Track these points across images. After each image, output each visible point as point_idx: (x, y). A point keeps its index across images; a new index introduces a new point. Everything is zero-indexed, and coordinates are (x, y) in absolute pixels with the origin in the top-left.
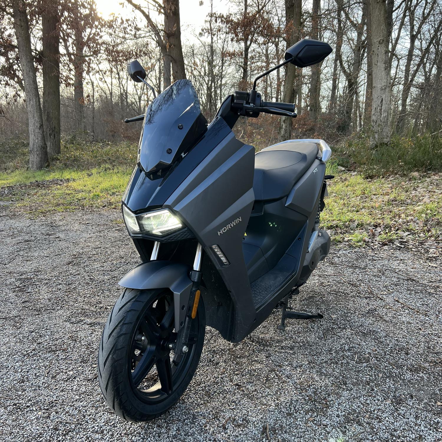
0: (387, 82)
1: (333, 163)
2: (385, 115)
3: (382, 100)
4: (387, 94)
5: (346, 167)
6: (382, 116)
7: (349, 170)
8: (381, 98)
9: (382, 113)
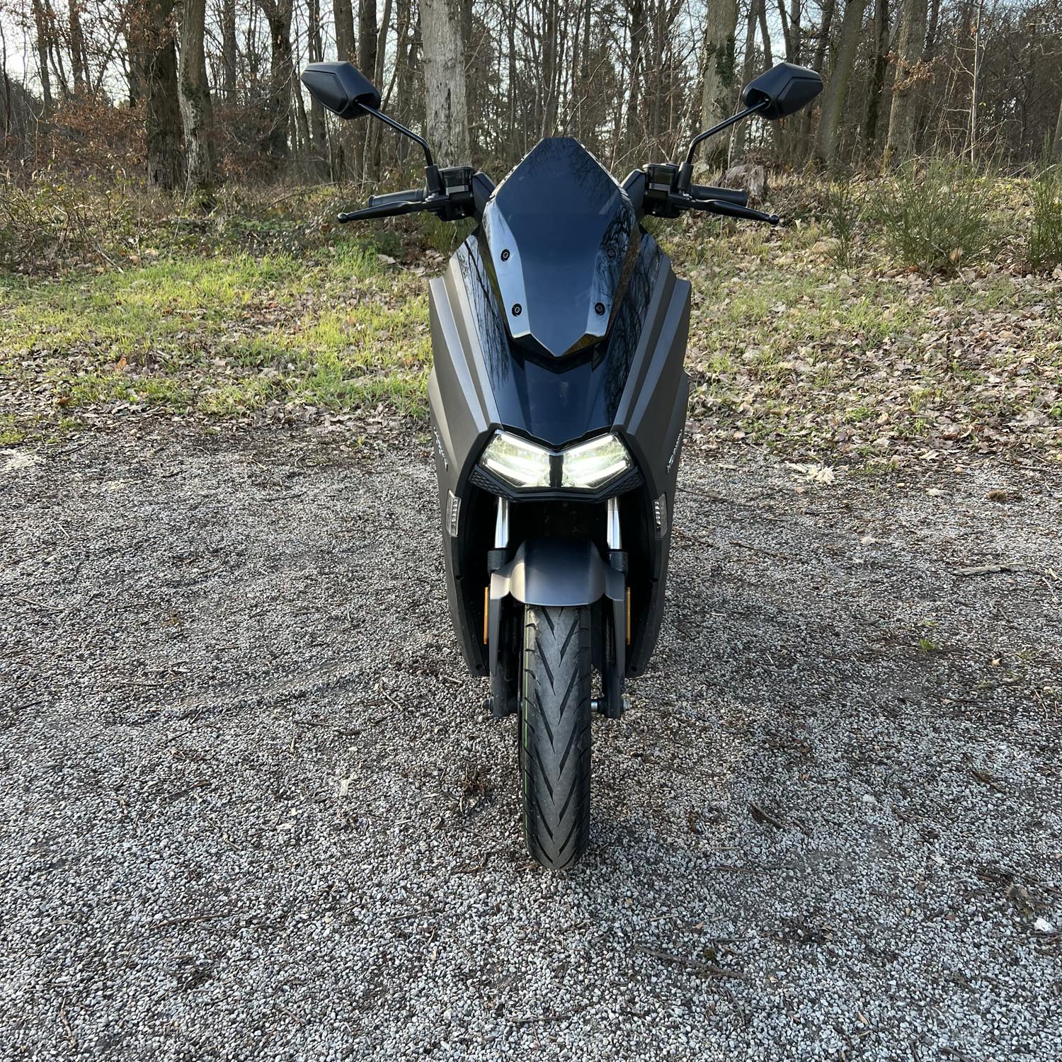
0: (456, 53)
1: (365, 249)
2: (457, 130)
3: (449, 94)
4: (458, 78)
5: (395, 257)
6: (453, 132)
7: (403, 264)
8: (446, 89)
9: (452, 125)
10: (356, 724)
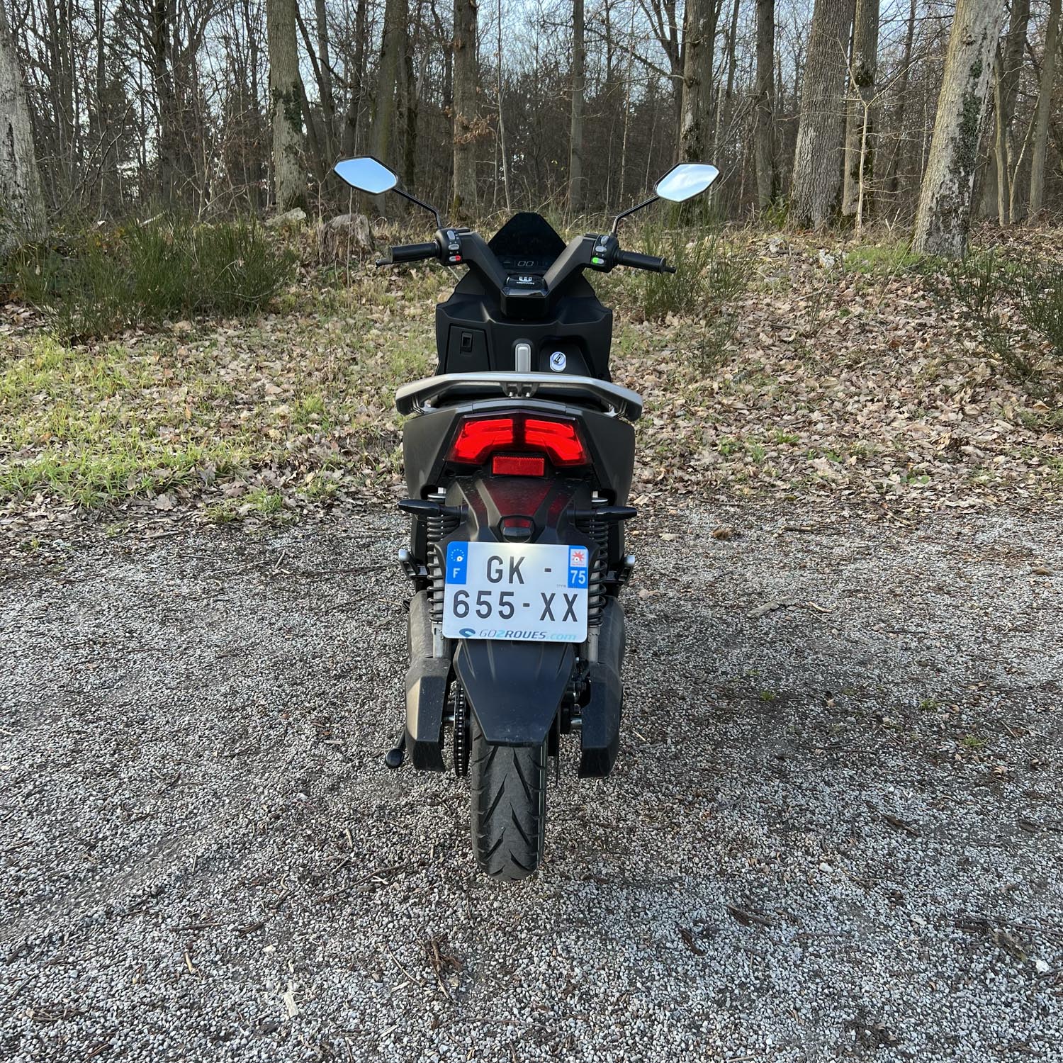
3: (11, 129)
4: (19, 113)
6: (19, 172)
8: (7, 124)
9: (18, 164)
10: (254, 915)
